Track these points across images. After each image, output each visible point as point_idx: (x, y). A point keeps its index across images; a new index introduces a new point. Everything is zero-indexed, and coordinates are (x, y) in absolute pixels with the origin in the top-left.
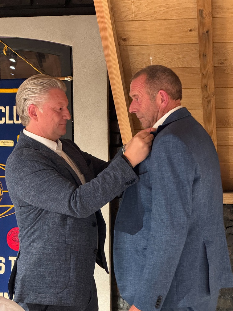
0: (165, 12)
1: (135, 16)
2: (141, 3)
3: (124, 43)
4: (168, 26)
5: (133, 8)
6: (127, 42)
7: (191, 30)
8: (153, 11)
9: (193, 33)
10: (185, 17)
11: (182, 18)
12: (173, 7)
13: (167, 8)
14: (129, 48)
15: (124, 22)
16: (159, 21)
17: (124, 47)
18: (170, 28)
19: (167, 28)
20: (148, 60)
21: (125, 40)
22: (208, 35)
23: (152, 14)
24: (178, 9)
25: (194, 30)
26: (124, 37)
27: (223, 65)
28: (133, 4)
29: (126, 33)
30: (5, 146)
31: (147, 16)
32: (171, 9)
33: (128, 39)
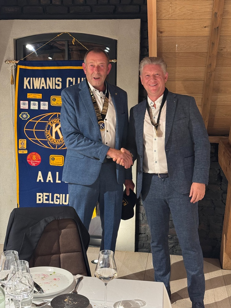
0: (190, 14)
1: (171, 16)
2: (176, 8)
3: (161, 34)
4: (192, 24)
5: (170, 10)
6: (163, 34)
7: (205, 27)
8: (183, 13)
10: (203, 18)
11: (202, 18)
12: (197, 11)
13: (192, 11)
14: (164, 38)
15: (163, 20)
16: (185, 20)
17: (160, 37)
18: (192, 25)
19: (190, 25)
20: (174, 47)
21: (161, 32)
22: (218, 30)
23: (182, 15)
24: (199, 12)
26: (161, 30)
27: (222, 51)
28: (171, 8)
29: (163, 27)
31: (178, 16)
32: (195, 12)
33: (164, 32)
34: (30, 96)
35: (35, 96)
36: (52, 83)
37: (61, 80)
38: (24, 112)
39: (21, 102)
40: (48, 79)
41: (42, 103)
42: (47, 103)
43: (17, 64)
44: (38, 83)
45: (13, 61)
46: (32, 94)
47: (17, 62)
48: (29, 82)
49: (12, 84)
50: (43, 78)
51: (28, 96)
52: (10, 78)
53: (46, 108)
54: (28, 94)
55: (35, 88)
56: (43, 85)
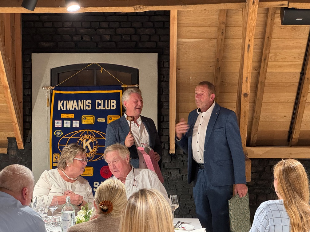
0: (200, 58)
1: (187, 59)
2: (190, 54)
5: (186, 56)
7: (211, 66)
8: (195, 57)
9: (212, 67)
11: (208, 61)
14: (181, 73)
16: (197, 62)
17: (179, 72)
18: (202, 65)
19: (200, 65)
20: (188, 79)
21: (179, 69)
22: (220, 69)
23: (194, 59)
24: (206, 57)
25: (212, 66)
27: (224, 82)
28: (186, 54)
29: (180, 66)
30: (100, 121)
31: (191, 59)
32: (203, 57)
33: (181, 69)
34: (63, 116)
35: (68, 116)
36: (83, 105)
37: (90, 102)
38: (58, 130)
39: (56, 121)
40: (79, 101)
41: (74, 121)
42: (78, 122)
43: (52, 90)
44: (71, 105)
45: (50, 87)
46: (66, 114)
47: (53, 88)
48: (63, 104)
49: (48, 106)
50: (76, 101)
51: (61, 116)
52: (47, 101)
53: (78, 126)
54: (62, 114)
55: (68, 109)
56: (75, 107)
